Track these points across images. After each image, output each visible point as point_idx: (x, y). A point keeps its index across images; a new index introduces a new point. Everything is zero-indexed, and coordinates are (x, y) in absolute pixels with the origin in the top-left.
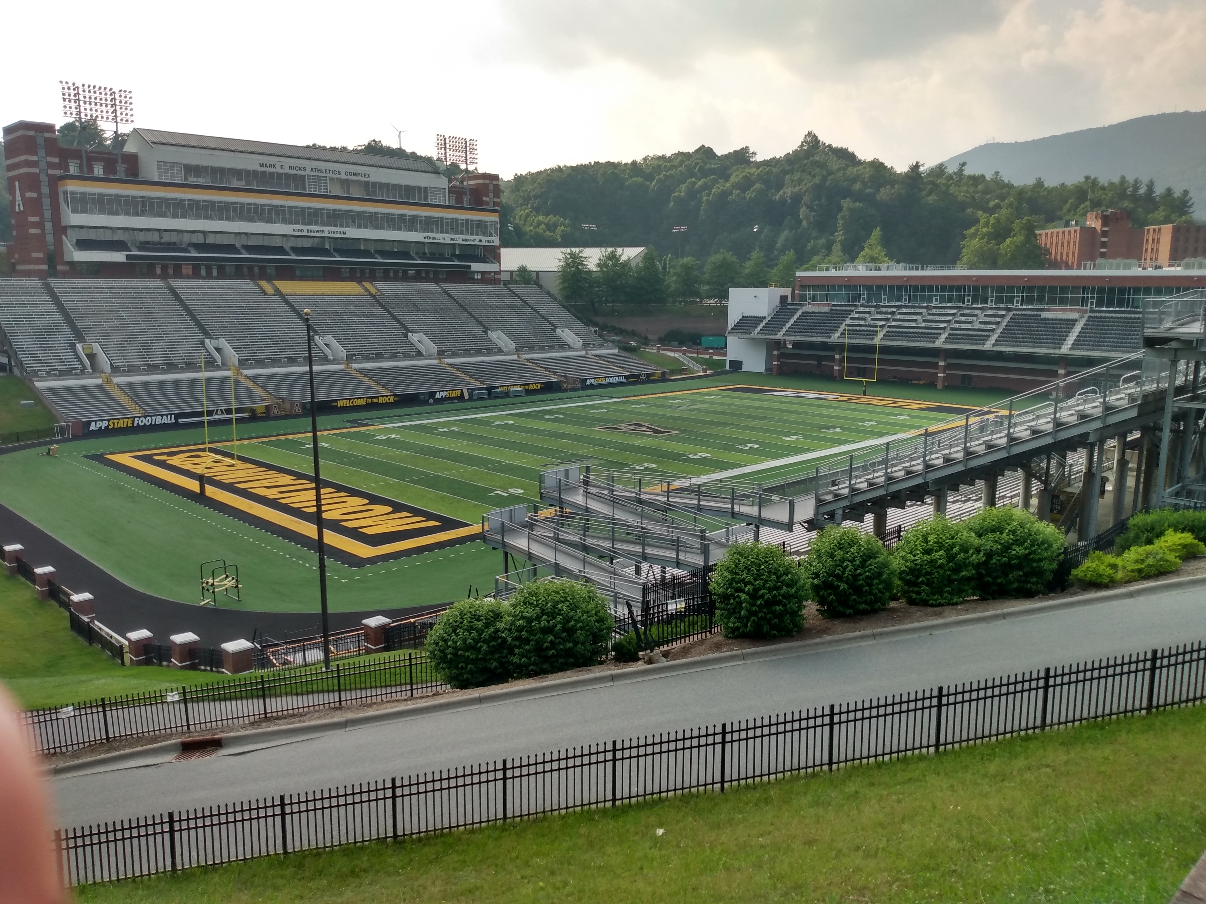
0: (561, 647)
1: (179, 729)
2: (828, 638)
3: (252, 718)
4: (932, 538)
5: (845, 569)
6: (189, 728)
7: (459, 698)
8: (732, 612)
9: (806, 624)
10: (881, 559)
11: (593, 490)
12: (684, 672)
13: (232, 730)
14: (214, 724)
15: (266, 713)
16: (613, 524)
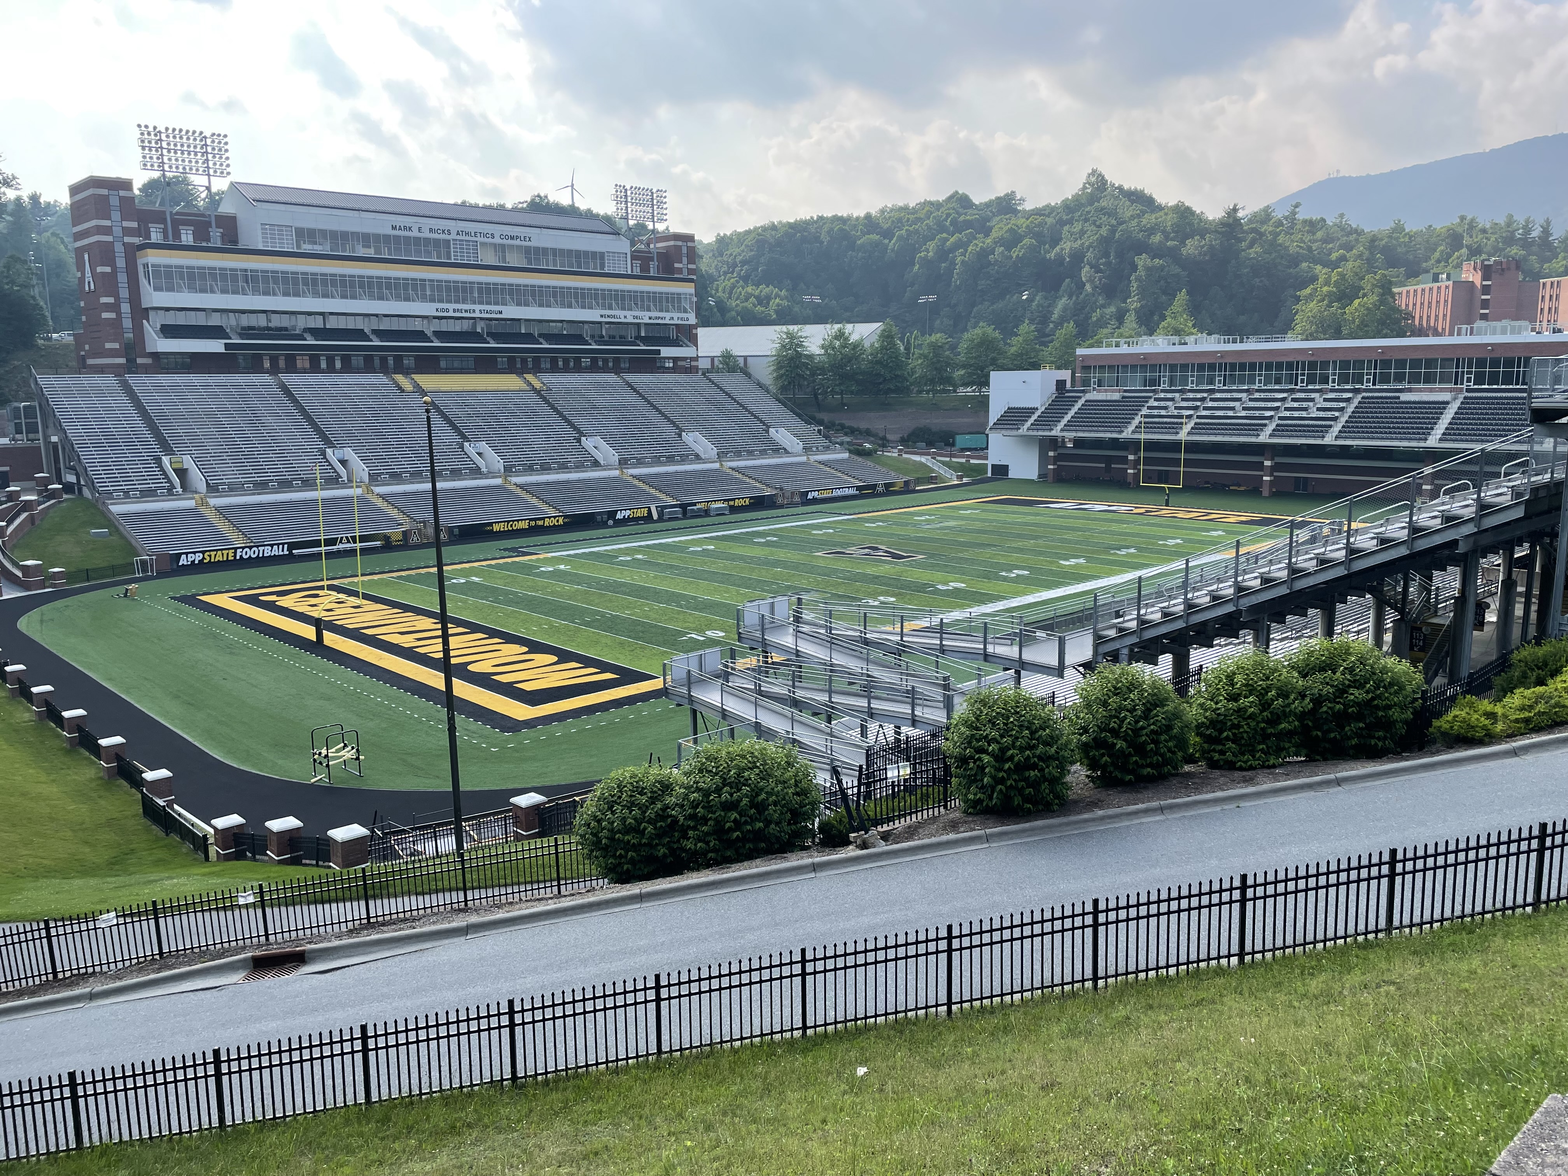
0: (749, 827)
1: (255, 940)
2: (1100, 813)
3: (350, 924)
4: (1239, 679)
5: (1123, 721)
6: (267, 939)
7: (614, 895)
8: (972, 780)
9: (1071, 795)
10: (1170, 707)
11: (806, 628)
12: (908, 859)
13: (321, 938)
14: (301, 933)
15: (368, 918)
16: (831, 671)
